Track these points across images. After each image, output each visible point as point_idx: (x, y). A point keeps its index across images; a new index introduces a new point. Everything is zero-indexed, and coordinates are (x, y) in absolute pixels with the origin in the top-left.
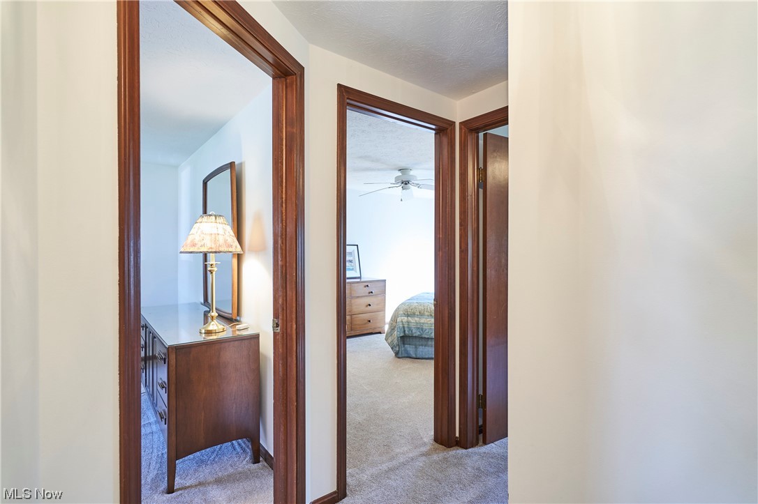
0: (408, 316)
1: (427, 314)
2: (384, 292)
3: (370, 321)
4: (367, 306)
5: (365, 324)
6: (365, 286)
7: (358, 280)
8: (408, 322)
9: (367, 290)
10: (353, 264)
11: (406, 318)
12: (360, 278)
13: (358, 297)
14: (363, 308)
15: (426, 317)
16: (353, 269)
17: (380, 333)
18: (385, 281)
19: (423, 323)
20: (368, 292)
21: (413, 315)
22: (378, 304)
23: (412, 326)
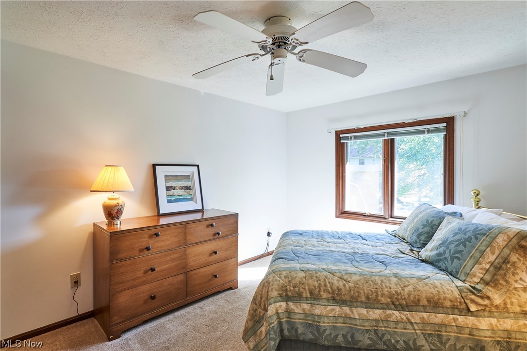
0: (287, 298)
1: (324, 295)
2: (236, 231)
3: (215, 276)
4: (211, 255)
5: (209, 281)
6: (208, 226)
7: (198, 216)
8: (289, 312)
9: (211, 231)
10: (191, 191)
11: (284, 304)
12: (202, 211)
13: (197, 243)
14: (205, 259)
15: (325, 302)
16: (191, 199)
17: (231, 289)
18: (237, 215)
19: (319, 316)
20: (212, 233)
21: (297, 297)
22: (226, 250)
23: (298, 319)
